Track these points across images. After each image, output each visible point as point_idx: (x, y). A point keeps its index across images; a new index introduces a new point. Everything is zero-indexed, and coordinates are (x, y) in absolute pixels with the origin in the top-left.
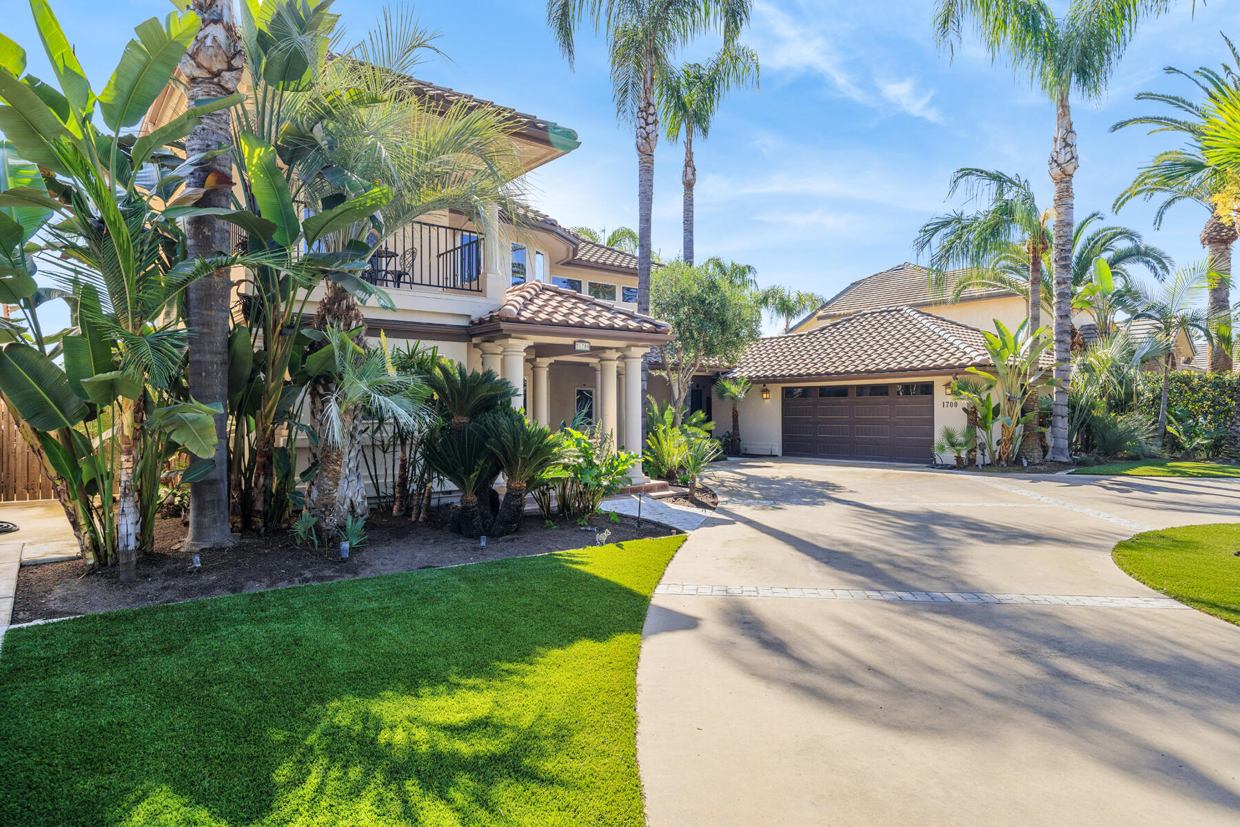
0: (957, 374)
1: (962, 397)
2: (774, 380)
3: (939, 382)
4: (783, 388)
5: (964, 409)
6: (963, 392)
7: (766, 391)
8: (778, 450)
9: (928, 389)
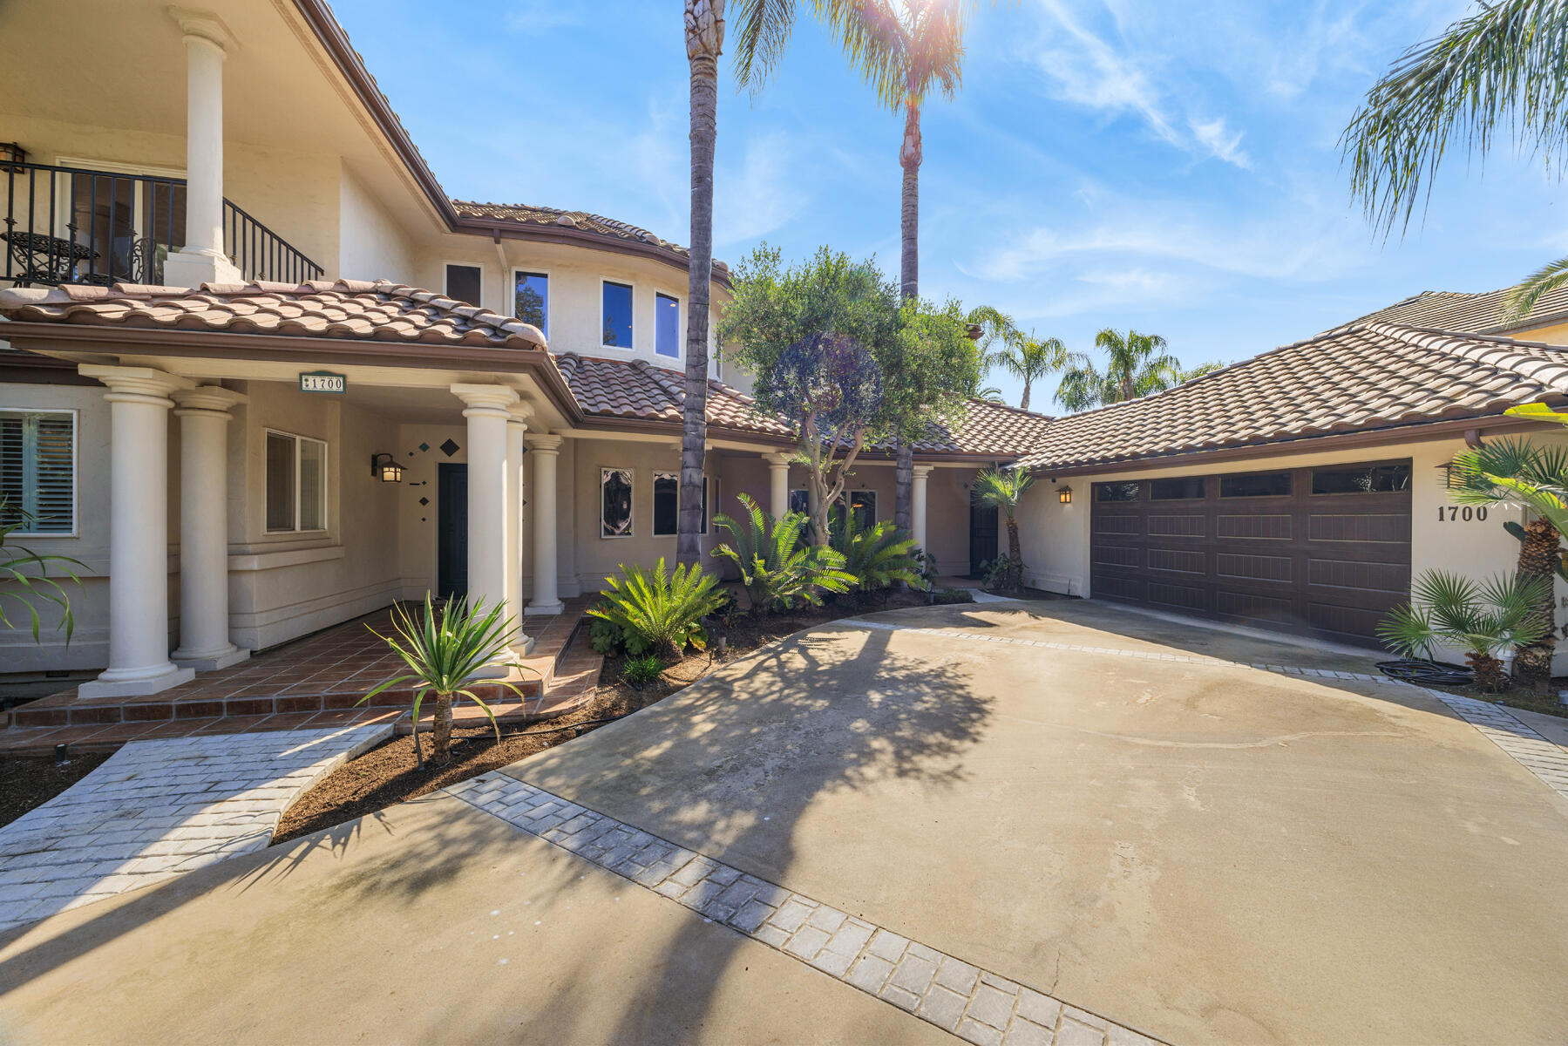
0: (1481, 432)
1: (1496, 492)
2: (1078, 469)
3: (1426, 458)
4: (1094, 485)
5: (1511, 527)
6: (1495, 479)
7: (1065, 490)
8: (1081, 584)
9: (1396, 476)
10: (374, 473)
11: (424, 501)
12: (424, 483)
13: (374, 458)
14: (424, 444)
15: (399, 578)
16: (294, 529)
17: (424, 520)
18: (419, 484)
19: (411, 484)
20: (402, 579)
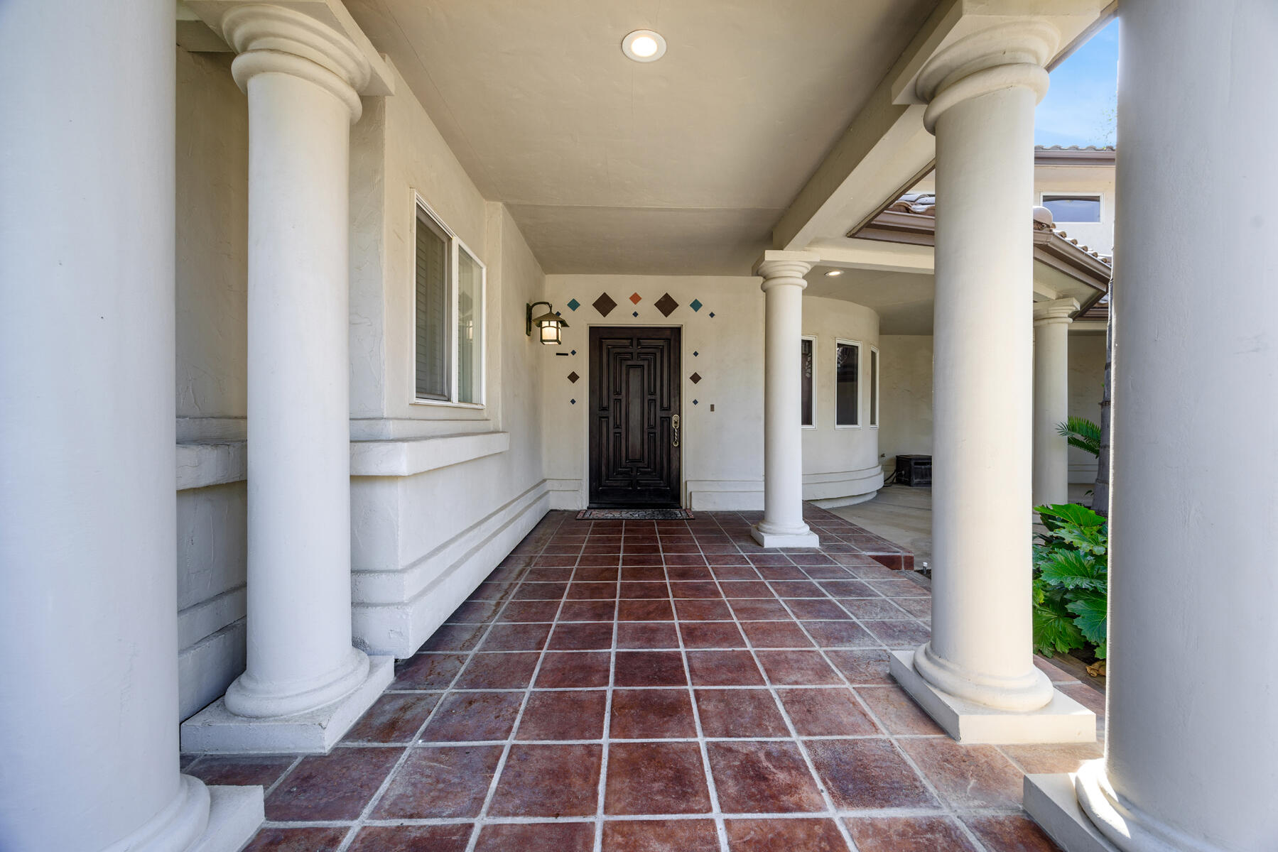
10: (529, 330)
11: (573, 377)
12: (573, 353)
13: (529, 309)
14: (574, 301)
15: (544, 480)
16: (449, 400)
17: (573, 402)
18: (567, 355)
19: (557, 354)
20: (548, 481)
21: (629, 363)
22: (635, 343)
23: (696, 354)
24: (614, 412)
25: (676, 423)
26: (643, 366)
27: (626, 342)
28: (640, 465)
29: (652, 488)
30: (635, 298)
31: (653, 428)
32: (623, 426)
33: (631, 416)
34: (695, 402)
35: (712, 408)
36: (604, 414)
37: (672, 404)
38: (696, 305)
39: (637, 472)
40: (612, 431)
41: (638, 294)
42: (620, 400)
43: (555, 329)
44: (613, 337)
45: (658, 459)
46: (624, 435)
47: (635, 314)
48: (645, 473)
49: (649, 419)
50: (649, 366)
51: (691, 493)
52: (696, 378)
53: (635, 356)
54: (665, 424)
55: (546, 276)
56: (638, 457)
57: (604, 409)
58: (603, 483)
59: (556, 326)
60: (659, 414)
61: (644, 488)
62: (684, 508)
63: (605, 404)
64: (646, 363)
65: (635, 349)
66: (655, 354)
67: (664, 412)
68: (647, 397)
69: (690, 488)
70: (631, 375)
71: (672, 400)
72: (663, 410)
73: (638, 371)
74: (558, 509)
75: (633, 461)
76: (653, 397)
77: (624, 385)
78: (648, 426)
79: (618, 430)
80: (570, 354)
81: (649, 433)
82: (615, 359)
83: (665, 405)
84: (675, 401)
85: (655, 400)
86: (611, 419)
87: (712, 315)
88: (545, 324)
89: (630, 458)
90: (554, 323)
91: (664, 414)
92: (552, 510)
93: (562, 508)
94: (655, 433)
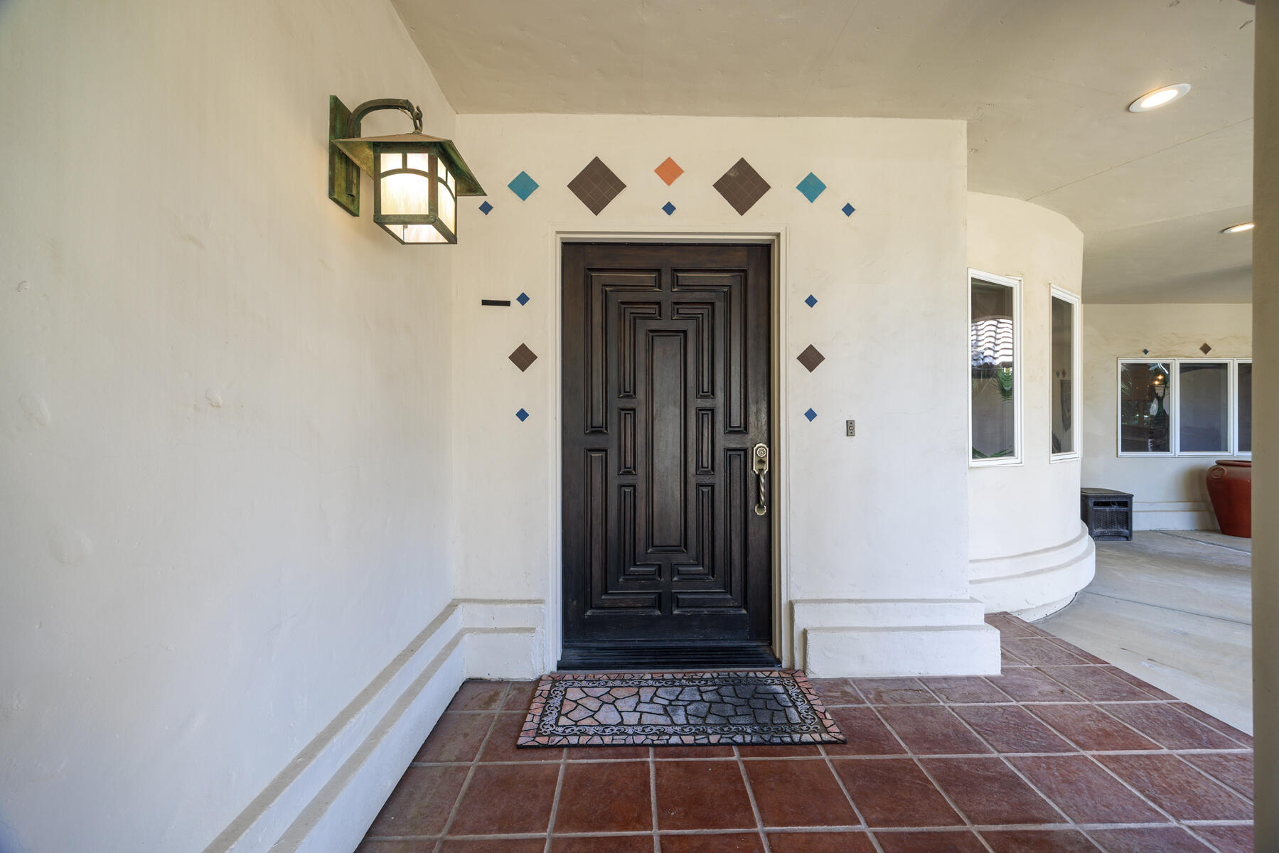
11: (523, 358)
12: (523, 299)
14: (524, 175)
15: (453, 607)
17: (522, 415)
18: (507, 303)
19: (485, 303)
20: (460, 606)
21: (654, 325)
22: (666, 279)
23: (811, 301)
24: (619, 439)
25: (761, 462)
26: (685, 332)
27: (648, 278)
28: (680, 558)
29: (705, 611)
30: (669, 171)
31: (706, 473)
32: (641, 470)
33: (659, 445)
34: (811, 415)
35: (850, 428)
36: (597, 441)
37: (752, 419)
38: (811, 187)
39: (672, 576)
40: (614, 481)
41: (673, 158)
42: (634, 410)
43: (424, 182)
44: (617, 266)
45: (720, 543)
46: (641, 489)
47: (669, 209)
48: (693, 577)
49: (699, 452)
50: (699, 332)
51: (805, 633)
52: (811, 358)
53: (667, 308)
54: (736, 464)
55: (458, 117)
56: (674, 539)
57: (597, 431)
58: (596, 602)
59: (426, 169)
60: (723, 441)
61: (689, 611)
62: (785, 664)
63: (598, 419)
64: (691, 327)
65: (667, 295)
66: (712, 304)
67: (732, 436)
68: (695, 403)
69: (803, 619)
70: (657, 350)
71: (752, 409)
72: (731, 432)
73: (674, 344)
74: (487, 677)
75: (666, 549)
76: (707, 403)
77: (641, 377)
78: (697, 468)
79: (628, 480)
80: (515, 304)
81: (699, 485)
82: (621, 316)
83: (736, 420)
84: (757, 413)
85: (712, 410)
86: (613, 454)
87: (848, 210)
88: (390, 161)
89: (657, 542)
90: (419, 160)
91: (735, 441)
92: (470, 682)
93: (495, 676)
94: (712, 486)
